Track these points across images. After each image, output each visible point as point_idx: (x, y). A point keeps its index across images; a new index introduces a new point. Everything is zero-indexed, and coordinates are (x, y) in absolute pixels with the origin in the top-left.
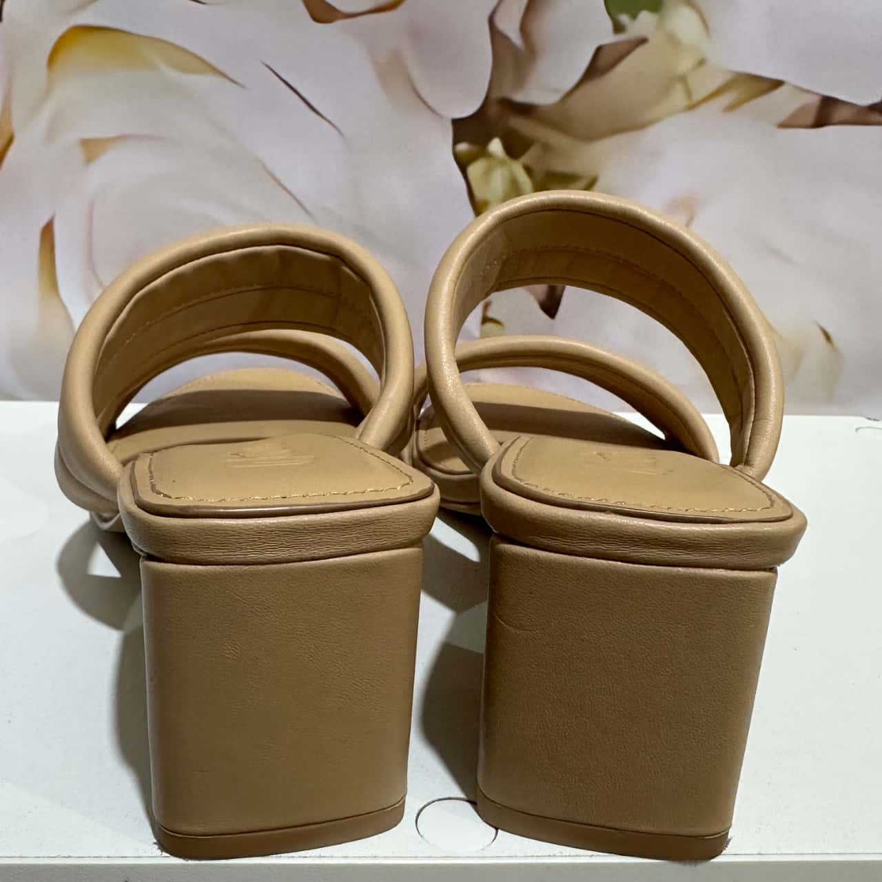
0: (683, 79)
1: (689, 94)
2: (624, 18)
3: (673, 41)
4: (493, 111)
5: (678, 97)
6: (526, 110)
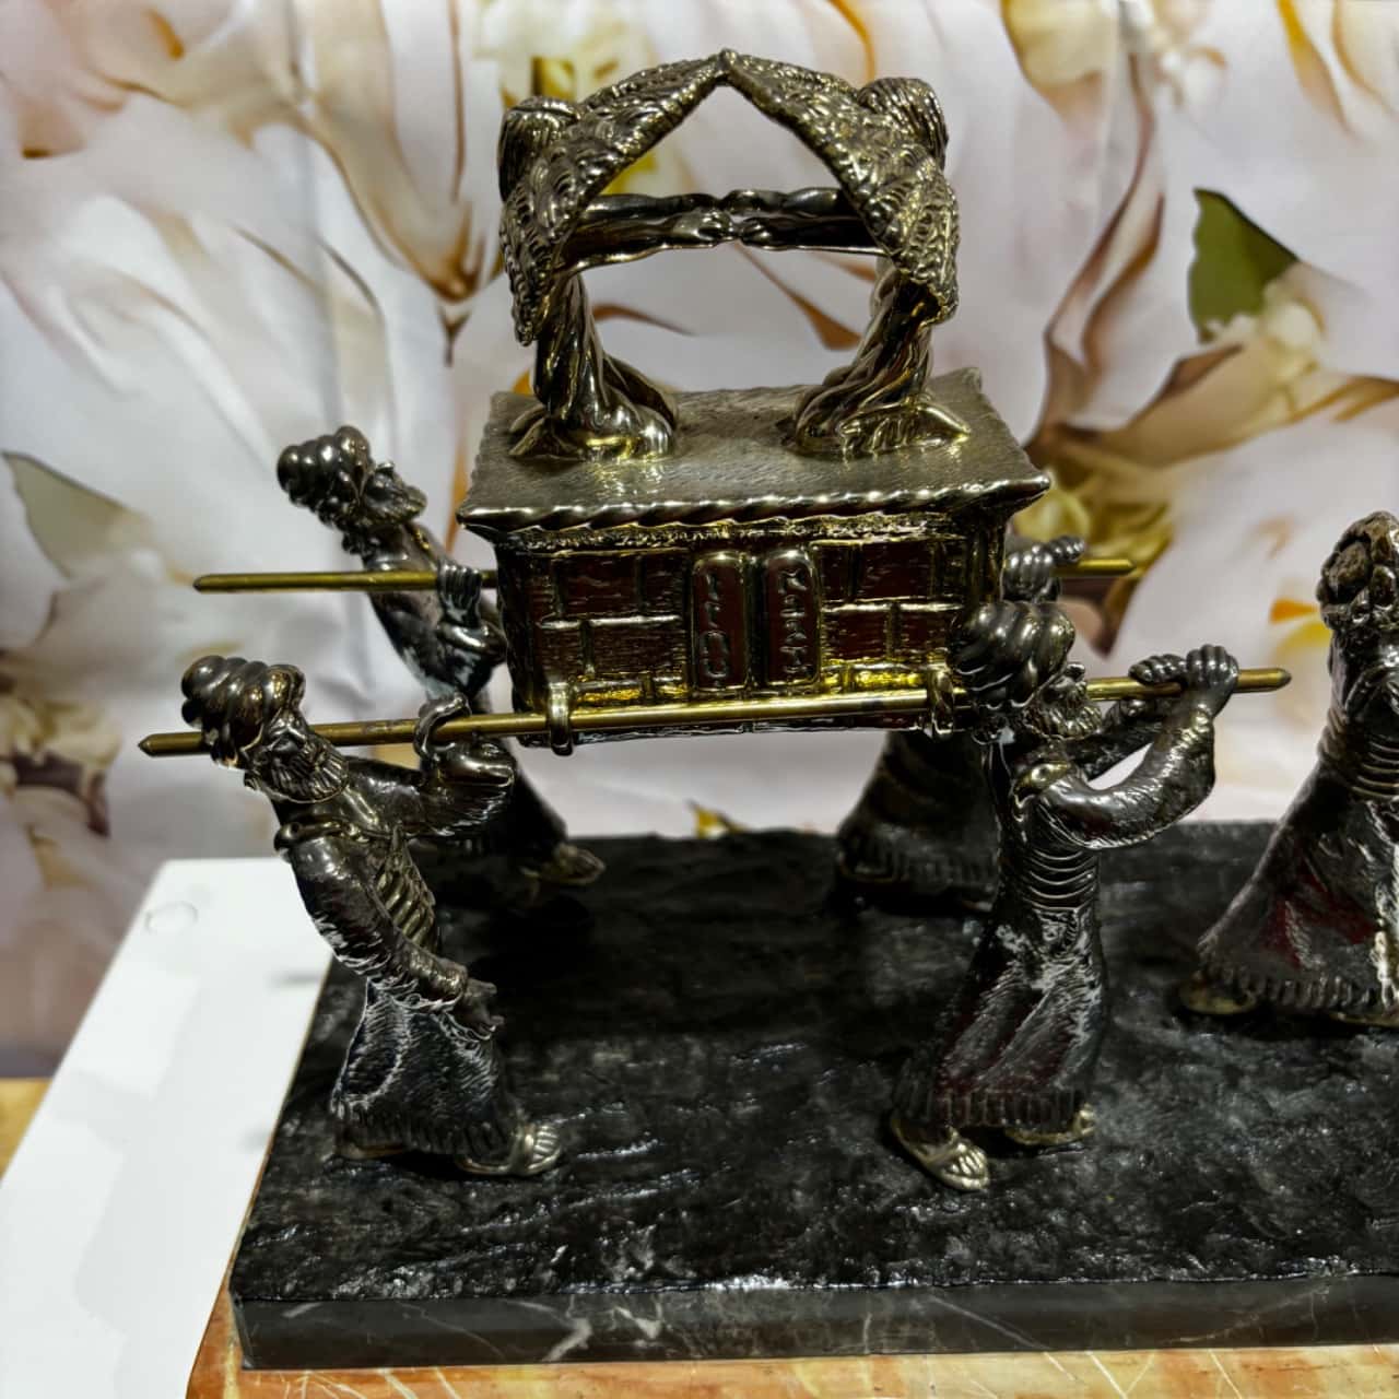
0: (1285, 389)
1: (1292, 403)
2: (1214, 326)
3: (1277, 347)
4: (1048, 438)
5: (1278, 410)
6: (1087, 436)
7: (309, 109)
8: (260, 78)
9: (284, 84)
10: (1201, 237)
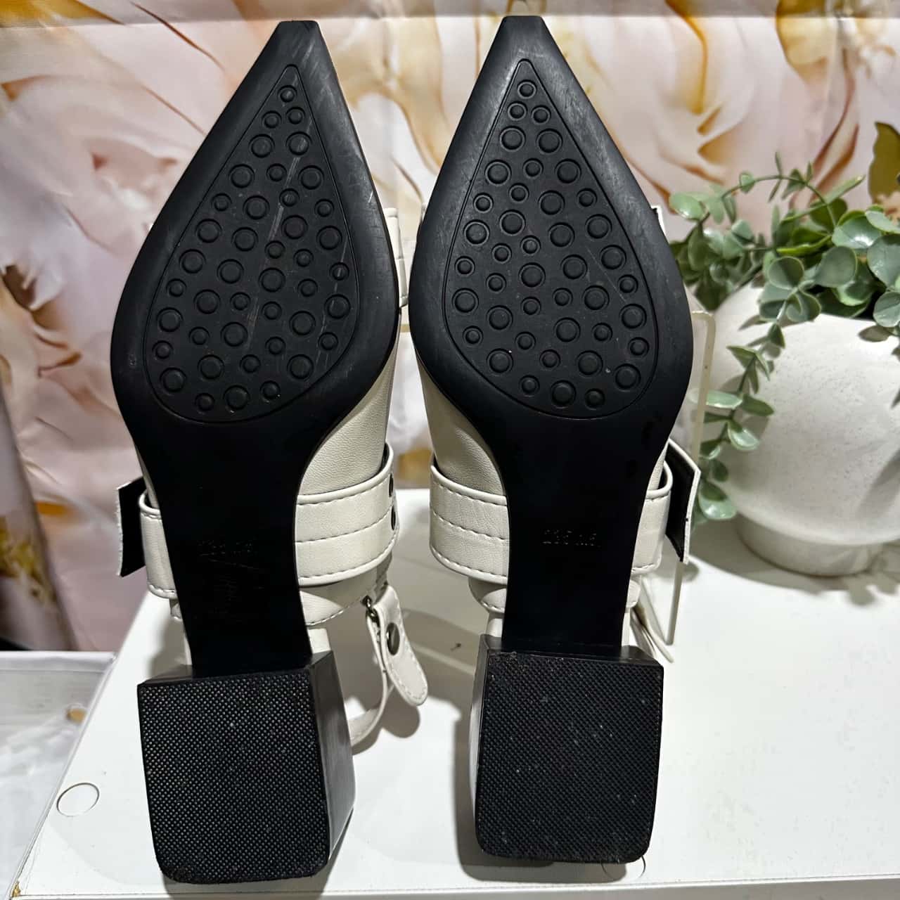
7: (393, 85)
8: (366, 68)
9: (379, 71)
10: (878, 148)
